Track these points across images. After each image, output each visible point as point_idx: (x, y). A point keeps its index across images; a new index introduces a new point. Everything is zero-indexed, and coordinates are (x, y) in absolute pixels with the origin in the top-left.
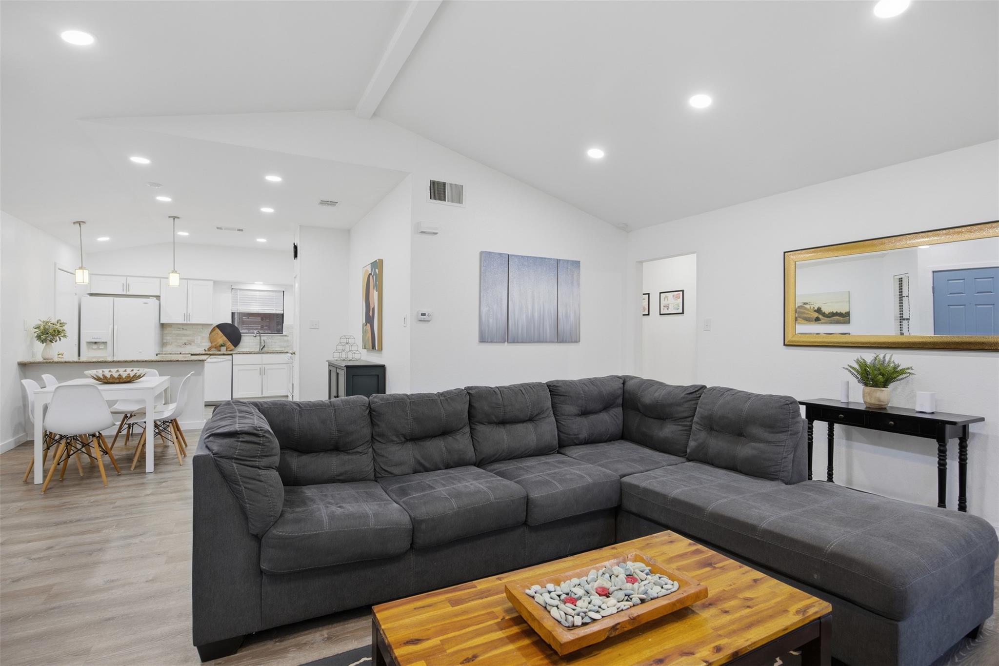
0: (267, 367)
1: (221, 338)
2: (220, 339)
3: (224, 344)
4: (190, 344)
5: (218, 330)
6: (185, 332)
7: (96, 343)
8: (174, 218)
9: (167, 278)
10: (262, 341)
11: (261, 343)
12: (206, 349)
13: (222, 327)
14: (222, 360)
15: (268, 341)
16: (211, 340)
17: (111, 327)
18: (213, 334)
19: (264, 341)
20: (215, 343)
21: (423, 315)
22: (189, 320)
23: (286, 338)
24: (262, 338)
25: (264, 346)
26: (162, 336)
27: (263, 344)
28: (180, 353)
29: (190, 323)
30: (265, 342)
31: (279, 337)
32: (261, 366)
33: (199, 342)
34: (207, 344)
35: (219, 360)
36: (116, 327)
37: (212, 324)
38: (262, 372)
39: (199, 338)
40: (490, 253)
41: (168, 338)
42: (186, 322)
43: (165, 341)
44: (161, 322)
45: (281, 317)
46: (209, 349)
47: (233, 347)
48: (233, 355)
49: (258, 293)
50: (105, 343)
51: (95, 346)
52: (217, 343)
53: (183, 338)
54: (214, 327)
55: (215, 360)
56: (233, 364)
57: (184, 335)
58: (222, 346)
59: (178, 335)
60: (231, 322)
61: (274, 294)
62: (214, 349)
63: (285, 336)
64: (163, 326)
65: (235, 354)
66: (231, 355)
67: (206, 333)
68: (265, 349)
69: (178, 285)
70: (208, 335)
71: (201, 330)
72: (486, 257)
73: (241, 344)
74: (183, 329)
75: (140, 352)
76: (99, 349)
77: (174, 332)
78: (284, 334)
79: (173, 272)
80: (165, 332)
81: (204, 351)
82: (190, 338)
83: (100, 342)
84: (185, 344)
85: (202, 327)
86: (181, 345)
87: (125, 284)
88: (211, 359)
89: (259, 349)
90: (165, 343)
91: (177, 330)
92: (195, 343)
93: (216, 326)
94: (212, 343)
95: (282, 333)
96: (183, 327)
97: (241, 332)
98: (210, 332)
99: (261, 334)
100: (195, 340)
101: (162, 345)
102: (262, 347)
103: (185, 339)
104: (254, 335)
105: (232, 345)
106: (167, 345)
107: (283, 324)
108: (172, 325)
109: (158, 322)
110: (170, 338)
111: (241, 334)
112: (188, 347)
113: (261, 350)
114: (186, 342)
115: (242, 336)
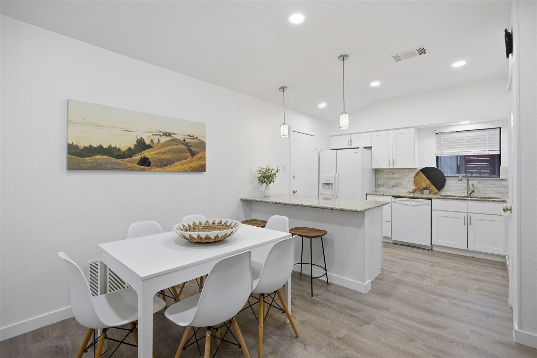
0: (474, 217)
2: (424, 183)
3: (426, 187)
4: (398, 186)
5: (422, 174)
6: (394, 176)
7: (328, 184)
10: (471, 185)
11: (469, 187)
12: (411, 192)
13: (426, 171)
14: (420, 204)
15: (478, 185)
16: (416, 182)
17: (335, 172)
18: (417, 178)
19: (473, 185)
20: (419, 186)
22: (394, 166)
23: (504, 183)
24: (471, 182)
25: (473, 191)
26: (376, 179)
27: (471, 188)
28: (383, 195)
29: (395, 168)
30: (474, 187)
31: (495, 182)
32: (466, 215)
33: (405, 185)
34: (412, 187)
35: (417, 203)
36: (337, 172)
38: (468, 222)
39: (406, 181)
42: (391, 167)
43: (379, 183)
44: (373, 168)
45: (497, 159)
46: (414, 192)
47: (437, 191)
48: (432, 199)
51: (327, 186)
52: (421, 186)
53: (393, 181)
54: (419, 171)
55: (408, 203)
56: (433, 209)
57: (393, 178)
58: (426, 190)
59: (388, 178)
60: (435, 166)
62: (418, 192)
63: (503, 180)
64: (377, 171)
65: (434, 198)
66: (431, 199)
67: (411, 176)
68: (475, 194)
70: (413, 179)
71: (407, 174)
73: (446, 187)
74: (392, 173)
76: (328, 188)
77: (385, 176)
78: (502, 177)
80: (379, 176)
81: (409, 193)
82: (397, 181)
83: (330, 183)
84: (394, 186)
85: (408, 171)
86: (391, 187)
87: (349, 140)
88: (410, 202)
89: (467, 195)
90: (379, 185)
91: (388, 174)
92: (402, 185)
93: (420, 170)
94: (416, 186)
95: (500, 177)
96: (392, 172)
97: (445, 176)
98: (414, 176)
99: (469, 178)
100: (401, 183)
101: (377, 186)
102: (470, 192)
103: (393, 182)
104: (459, 179)
105: (436, 189)
106: (380, 186)
107: (500, 166)
108: (384, 170)
109: (371, 168)
110: (382, 181)
111: (446, 178)
112: (396, 189)
113: (468, 195)
114: (395, 184)
115: (446, 180)
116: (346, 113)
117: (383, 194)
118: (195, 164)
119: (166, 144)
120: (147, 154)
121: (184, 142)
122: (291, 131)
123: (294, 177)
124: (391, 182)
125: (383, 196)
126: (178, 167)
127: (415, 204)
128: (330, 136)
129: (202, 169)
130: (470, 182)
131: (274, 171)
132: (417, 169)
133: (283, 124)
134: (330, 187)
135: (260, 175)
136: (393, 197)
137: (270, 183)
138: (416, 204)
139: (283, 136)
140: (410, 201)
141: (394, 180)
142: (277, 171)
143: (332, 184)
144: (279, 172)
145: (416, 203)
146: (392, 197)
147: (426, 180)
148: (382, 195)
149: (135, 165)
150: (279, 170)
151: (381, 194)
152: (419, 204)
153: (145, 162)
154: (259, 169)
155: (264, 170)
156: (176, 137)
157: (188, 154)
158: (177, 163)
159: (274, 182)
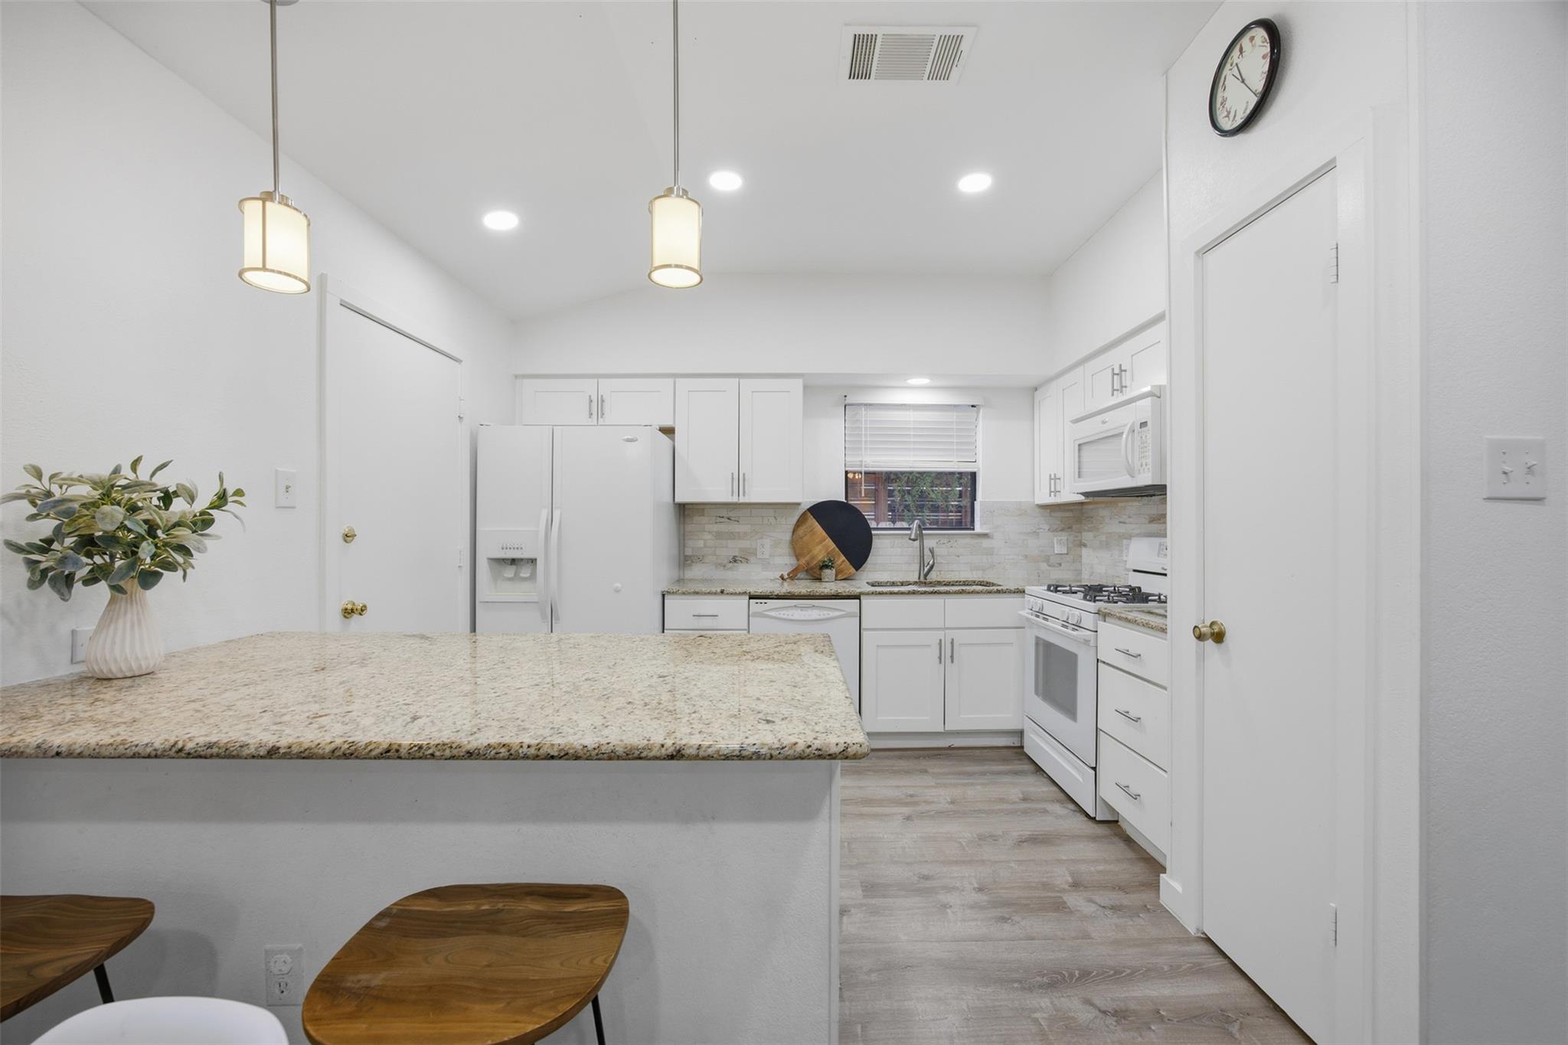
0: (960, 637)
1: (823, 545)
2: (819, 547)
3: (830, 560)
4: (747, 561)
5: (813, 523)
6: (735, 528)
7: (513, 561)
10: (927, 552)
11: (922, 556)
12: (786, 576)
13: (823, 512)
14: (832, 614)
15: (940, 550)
16: (797, 547)
17: (545, 514)
18: (801, 531)
19: (932, 551)
20: (808, 558)
22: (744, 495)
23: (985, 543)
24: (928, 544)
25: (931, 568)
26: (682, 538)
27: (928, 559)
28: (722, 592)
29: (745, 501)
30: (931, 558)
31: (968, 540)
32: (940, 635)
33: (766, 556)
34: (785, 562)
35: (825, 614)
36: (557, 514)
37: (799, 504)
38: (947, 653)
39: (767, 542)
41: (696, 544)
42: (735, 499)
43: (688, 552)
44: (677, 500)
45: (970, 482)
46: (793, 576)
47: (853, 570)
48: (863, 599)
49: (912, 416)
50: (533, 561)
51: (509, 572)
52: (813, 558)
53: (730, 543)
54: (804, 515)
55: (798, 614)
56: (863, 626)
57: (732, 536)
58: (827, 567)
59: (719, 535)
60: (844, 500)
61: (952, 416)
62: (804, 579)
63: (985, 535)
64: (684, 511)
65: (861, 593)
66: (857, 597)
67: (784, 529)
68: (933, 576)
70: (788, 536)
71: (772, 520)
73: (873, 558)
74: (729, 519)
75: (617, 591)
76: (516, 578)
77: (708, 527)
78: (978, 529)
80: (689, 528)
81: (781, 581)
82: (745, 544)
83: (522, 560)
84: (735, 561)
85: (775, 512)
86: (725, 562)
87: (594, 399)
88: (804, 613)
89: (919, 578)
90: (690, 556)
91: (716, 523)
92: (758, 557)
93: (808, 510)
94: (798, 557)
95: (973, 529)
96: (730, 514)
97: (871, 527)
98: (793, 527)
99: (924, 532)
100: (756, 549)
101: (684, 560)
102: (926, 569)
103: (733, 548)
104: (910, 535)
105: (851, 564)
106: (693, 562)
107: (975, 502)
108: (703, 509)
109: (670, 500)
110: (701, 543)
111: (873, 532)
112: (742, 569)
113: (922, 579)
114: (737, 554)
115: (874, 537)
117: (719, 591)
122: (332, 303)
123: (348, 537)
124: (727, 547)
125: (723, 597)
127: (819, 617)
128: (516, 377)
130: (925, 541)
131: (192, 498)
132: (800, 507)
133: (267, 197)
134: (525, 574)
135: (45, 527)
136: (752, 597)
137: (149, 579)
138: (822, 617)
139: (264, 268)
140: (802, 608)
141: (734, 539)
142: (221, 500)
144: (230, 506)
145: (821, 613)
146: (748, 597)
147: (825, 540)
148: (715, 593)
150: (239, 493)
151: (714, 590)
152: (829, 616)
154: (37, 483)
155: (84, 491)
159: (189, 571)
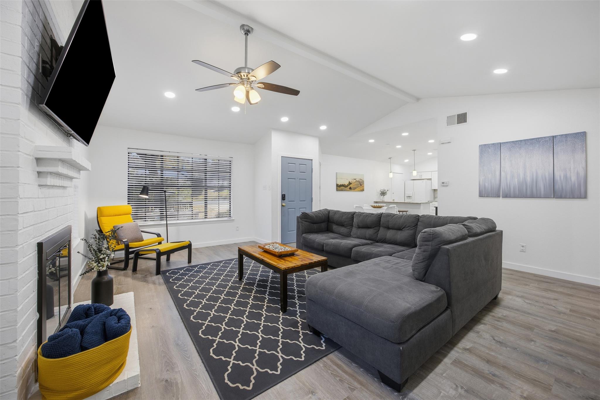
8: (414, 150)
9: (412, 173)
21: (443, 183)
40: (485, 145)
44: (433, 189)
51: (409, 198)
69: (416, 175)
72: (484, 148)
76: (409, 199)
79: (414, 170)
116: (415, 170)
118: (361, 189)
119: (355, 182)
120: (351, 186)
121: (359, 182)
123: (393, 193)
126: (358, 190)
129: (363, 190)
133: (390, 172)
134: (410, 198)
135: (381, 192)
137: (385, 195)
142: (388, 191)
143: (411, 197)
149: (348, 189)
153: (350, 188)
154: (381, 190)
156: (357, 180)
157: (360, 185)
158: (357, 188)
